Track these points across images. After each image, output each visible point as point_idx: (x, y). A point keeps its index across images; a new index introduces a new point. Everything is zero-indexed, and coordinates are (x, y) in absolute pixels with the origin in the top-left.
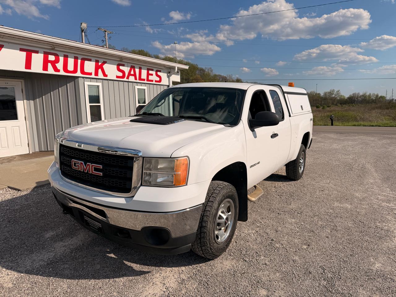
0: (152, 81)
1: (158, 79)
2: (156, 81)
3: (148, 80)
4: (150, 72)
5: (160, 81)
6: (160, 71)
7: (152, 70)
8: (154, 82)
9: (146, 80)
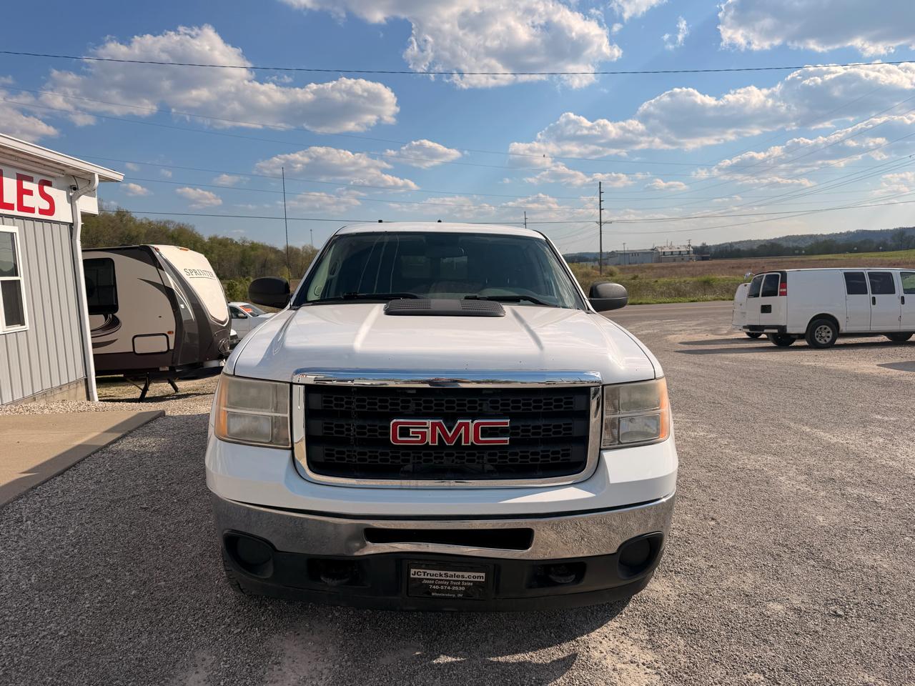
0: (32, 210)
1: (46, 206)
2: (41, 211)
3: (21, 207)
4: (26, 185)
5: (51, 211)
6: (49, 184)
7: (30, 179)
8: (37, 215)
9: (16, 207)
